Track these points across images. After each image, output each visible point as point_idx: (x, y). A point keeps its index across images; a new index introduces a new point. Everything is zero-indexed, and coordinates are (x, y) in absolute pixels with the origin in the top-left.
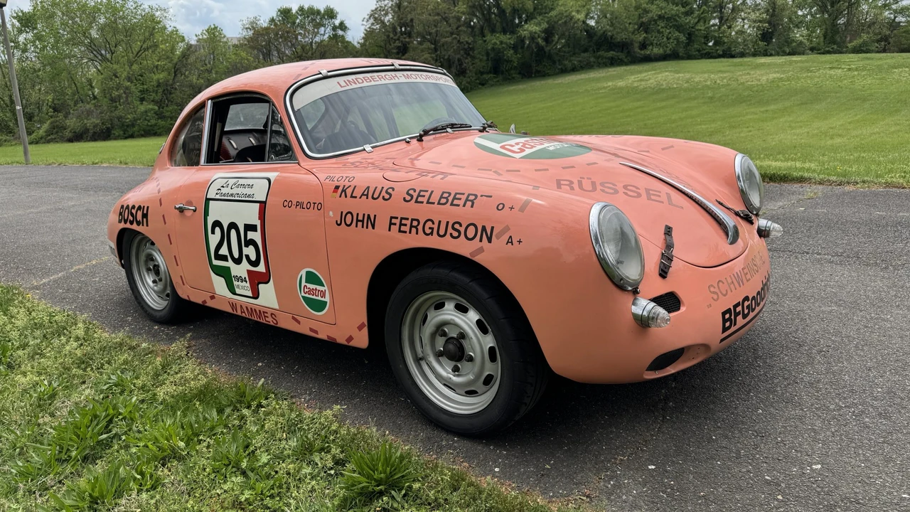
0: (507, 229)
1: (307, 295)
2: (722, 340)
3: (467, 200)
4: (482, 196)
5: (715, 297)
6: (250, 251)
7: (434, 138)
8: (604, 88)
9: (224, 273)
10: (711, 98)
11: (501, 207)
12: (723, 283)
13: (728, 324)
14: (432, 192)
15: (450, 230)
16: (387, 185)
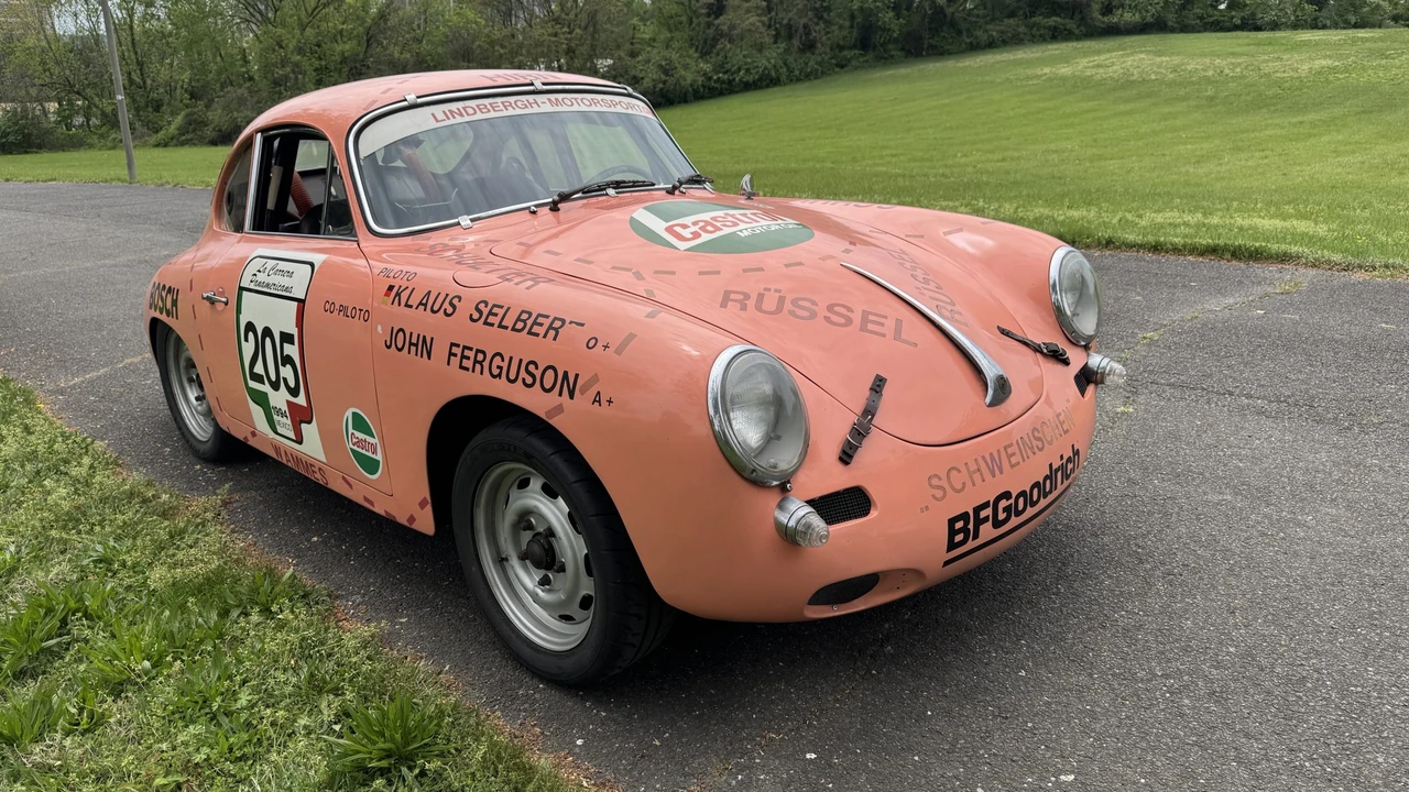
0: (595, 379)
1: (355, 448)
2: (947, 563)
3: (550, 327)
4: (571, 323)
5: (939, 494)
6: (286, 372)
7: (584, 205)
8: (1038, 77)
9: (261, 400)
10: (1211, 99)
11: (592, 343)
12: (959, 471)
13: (959, 538)
14: (509, 308)
15: (523, 374)
16: (455, 290)
